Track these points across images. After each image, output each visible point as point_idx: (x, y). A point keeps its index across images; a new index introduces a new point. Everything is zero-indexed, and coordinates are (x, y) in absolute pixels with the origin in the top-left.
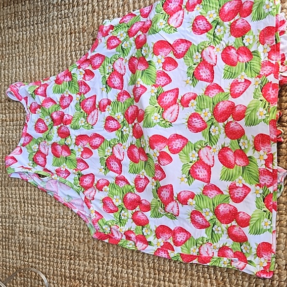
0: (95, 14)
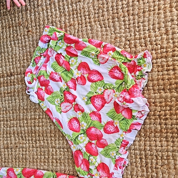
0: (28, 11)
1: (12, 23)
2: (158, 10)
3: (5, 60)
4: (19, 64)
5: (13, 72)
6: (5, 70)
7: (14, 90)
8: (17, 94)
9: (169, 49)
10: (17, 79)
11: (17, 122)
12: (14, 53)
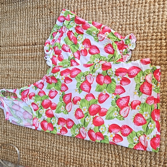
1: (40, 5)
2: (145, 4)
3: (32, 32)
4: (42, 37)
5: (37, 42)
6: (31, 40)
7: (36, 56)
8: (38, 59)
9: (149, 34)
10: (39, 48)
11: (36, 80)
12: (39, 28)
